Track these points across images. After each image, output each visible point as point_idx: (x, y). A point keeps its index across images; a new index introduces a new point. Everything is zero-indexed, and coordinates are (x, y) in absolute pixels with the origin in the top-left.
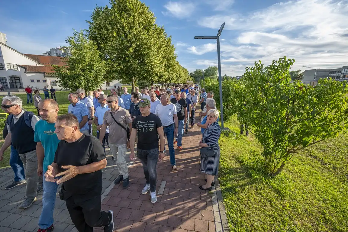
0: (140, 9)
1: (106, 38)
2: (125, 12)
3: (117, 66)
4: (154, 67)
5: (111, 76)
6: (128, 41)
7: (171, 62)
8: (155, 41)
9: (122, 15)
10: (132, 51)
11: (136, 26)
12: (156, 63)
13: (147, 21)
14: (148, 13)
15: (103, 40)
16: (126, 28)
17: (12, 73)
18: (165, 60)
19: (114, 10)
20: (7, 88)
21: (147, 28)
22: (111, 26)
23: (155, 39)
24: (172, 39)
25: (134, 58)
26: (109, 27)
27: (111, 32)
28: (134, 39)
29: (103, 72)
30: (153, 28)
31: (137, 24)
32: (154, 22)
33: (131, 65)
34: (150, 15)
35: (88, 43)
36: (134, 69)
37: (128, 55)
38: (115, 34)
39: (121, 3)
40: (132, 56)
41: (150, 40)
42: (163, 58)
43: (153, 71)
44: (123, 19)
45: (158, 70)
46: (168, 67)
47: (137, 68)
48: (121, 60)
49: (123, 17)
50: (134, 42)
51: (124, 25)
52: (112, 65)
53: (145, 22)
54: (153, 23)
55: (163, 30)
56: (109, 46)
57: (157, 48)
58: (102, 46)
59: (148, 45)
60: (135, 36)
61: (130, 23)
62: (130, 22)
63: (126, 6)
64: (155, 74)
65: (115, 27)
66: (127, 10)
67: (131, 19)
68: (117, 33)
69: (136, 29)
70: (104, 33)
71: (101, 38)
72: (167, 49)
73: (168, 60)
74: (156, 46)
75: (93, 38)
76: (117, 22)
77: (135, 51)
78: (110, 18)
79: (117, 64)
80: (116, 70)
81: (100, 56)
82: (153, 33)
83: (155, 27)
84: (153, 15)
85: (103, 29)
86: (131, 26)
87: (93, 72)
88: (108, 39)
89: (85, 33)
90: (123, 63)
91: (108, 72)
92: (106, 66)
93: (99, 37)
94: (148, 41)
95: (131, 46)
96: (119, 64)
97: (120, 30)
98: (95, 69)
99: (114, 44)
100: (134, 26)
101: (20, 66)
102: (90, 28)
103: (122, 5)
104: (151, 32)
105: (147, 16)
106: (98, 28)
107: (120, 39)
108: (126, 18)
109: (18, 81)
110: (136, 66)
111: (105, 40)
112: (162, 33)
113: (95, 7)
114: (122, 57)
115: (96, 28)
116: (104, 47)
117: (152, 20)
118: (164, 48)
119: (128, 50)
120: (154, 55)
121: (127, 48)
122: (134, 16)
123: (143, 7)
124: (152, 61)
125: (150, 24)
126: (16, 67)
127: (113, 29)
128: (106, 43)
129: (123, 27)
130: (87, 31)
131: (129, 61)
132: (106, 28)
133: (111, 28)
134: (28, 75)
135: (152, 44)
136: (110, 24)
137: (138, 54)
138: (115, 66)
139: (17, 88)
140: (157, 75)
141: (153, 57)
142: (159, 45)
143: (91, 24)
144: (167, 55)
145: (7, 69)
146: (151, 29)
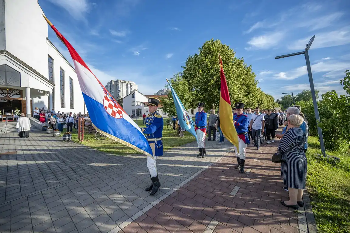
0: (221, 49)
1: (194, 76)
2: (209, 54)
3: (200, 95)
4: (232, 93)
5: (195, 103)
6: (210, 75)
7: (251, 89)
8: (234, 71)
9: (207, 57)
10: (213, 82)
11: (217, 63)
12: (235, 90)
13: (227, 57)
14: (228, 51)
15: (191, 78)
16: (209, 65)
17: (138, 107)
18: (245, 87)
19: (201, 55)
20: (134, 116)
21: (226, 62)
22: (198, 66)
23: (234, 69)
24: (252, 68)
25: (215, 88)
26: (197, 67)
27: (198, 71)
28: (215, 73)
29: (190, 100)
30: (232, 61)
31: (218, 61)
32: (234, 56)
33: (212, 94)
34: (230, 52)
35: (182, 80)
36: (214, 97)
37: (210, 85)
38: (201, 72)
39: (206, 49)
40: (213, 86)
41: (230, 71)
42: (243, 85)
43: (231, 97)
44: (207, 60)
45: (237, 95)
46: (248, 93)
47: (217, 95)
48: (203, 90)
49: (207, 58)
50: (215, 75)
51: (208, 63)
52: (197, 95)
53: (226, 58)
54: (232, 57)
55: (242, 61)
56: (196, 81)
57: (236, 77)
58: (191, 82)
59: (227, 75)
60: (216, 70)
61: (213, 62)
62: (213, 60)
63: (210, 50)
64: (234, 99)
65: (201, 67)
66: (211, 52)
67: (214, 58)
68: (202, 71)
69: (217, 65)
70: (193, 72)
71: (190, 76)
72: (247, 77)
73: (248, 87)
74: (235, 75)
75: (185, 77)
76: (202, 63)
77: (216, 82)
78: (198, 61)
79: (201, 94)
80: (199, 98)
81: (189, 89)
82: (233, 65)
83: (234, 60)
84: (233, 51)
85: (192, 70)
86: (213, 64)
87: (183, 100)
88: (195, 76)
89: (180, 75)
90: (205, 92)
91: (194, 101)
92: (192, 96)
93: (189, 76)
94: (227, 73)
95: (213, 78)
96: (202, 94)
97: (205, 68)
98: (184, 98)
99: (199, 79)
100: (216, 63)
101: (142, 102)
102: (184, 71)
103: (207, 50)
104: (230, 65)
105: (227, 53)
106: (189, 70)
107: (204, 75)
108: (210, 58)
109: (140, 112)
110: (216, 94)
111: (193, 77)
112: (241, 63)
113: (188, 56)
114: (205, 88)
115: (187, 70)
116: (192, 82)
117: (231, 55)
118: (243, 76)
119: (209, 82)
120: (233, 83)
121: (209, 81)
122: (216, 56)
123: (224, 48)
124: (231, 88)
125: (229, 59)
126: (140, 104)
127: (199, 68)
128: (194, 79)
129: (207, 66)
130: (182, 73)
131: (210, 90)
132: (195, 69)
133: (198, 68)
134: (145, 108)
135: (231, 74)
136: (198, 65)
137: (218, 83)
138: (199, 95)
139: (139, 116)
140: (235, 100)
141: (232, 85)
142: (238, 74)
143: (184, 68)
144: (247, 82)
145: (136, 105)
146: (230, 62)
